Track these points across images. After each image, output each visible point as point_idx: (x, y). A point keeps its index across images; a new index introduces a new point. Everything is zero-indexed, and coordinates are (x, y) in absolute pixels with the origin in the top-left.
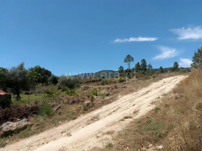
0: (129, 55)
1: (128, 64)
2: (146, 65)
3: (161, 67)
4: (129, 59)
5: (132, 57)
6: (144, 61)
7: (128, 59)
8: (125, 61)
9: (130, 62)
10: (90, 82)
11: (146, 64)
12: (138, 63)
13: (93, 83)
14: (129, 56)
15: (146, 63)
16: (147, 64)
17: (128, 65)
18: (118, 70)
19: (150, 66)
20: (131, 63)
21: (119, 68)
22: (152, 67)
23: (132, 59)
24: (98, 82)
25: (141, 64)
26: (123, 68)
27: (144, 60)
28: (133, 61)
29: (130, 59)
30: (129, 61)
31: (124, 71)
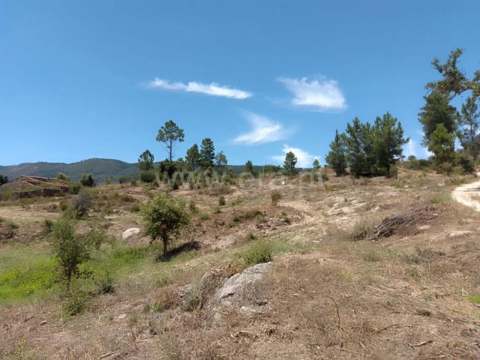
0: (171, 122)
1: (168, 147)
2: (214, 154)
3: (249, 162)
4: (171, 132)
5: (180, 128)
6: (208, 142)
7: (167, 132)
8: (161, 138)
9: (174, 143)
10: (37, 193)
11: (214, 151)
12: (196, 146)
13: (47, 198)
14: (171, 124)
15: (213, 149)
16: (216, 152)
17: (169, 150)
18: (138, 162)
19: (223, 158)
20: (176, 144)
21: (141, 157)
22: (226, 162)
23: (181, 134)
24: (68, 195)
25: (202, 151)
26: (151, 155)
27: (209, 140)
28: (180, 140)
29: (175, 134)
30: (172, 137)
31: (153, 165)
